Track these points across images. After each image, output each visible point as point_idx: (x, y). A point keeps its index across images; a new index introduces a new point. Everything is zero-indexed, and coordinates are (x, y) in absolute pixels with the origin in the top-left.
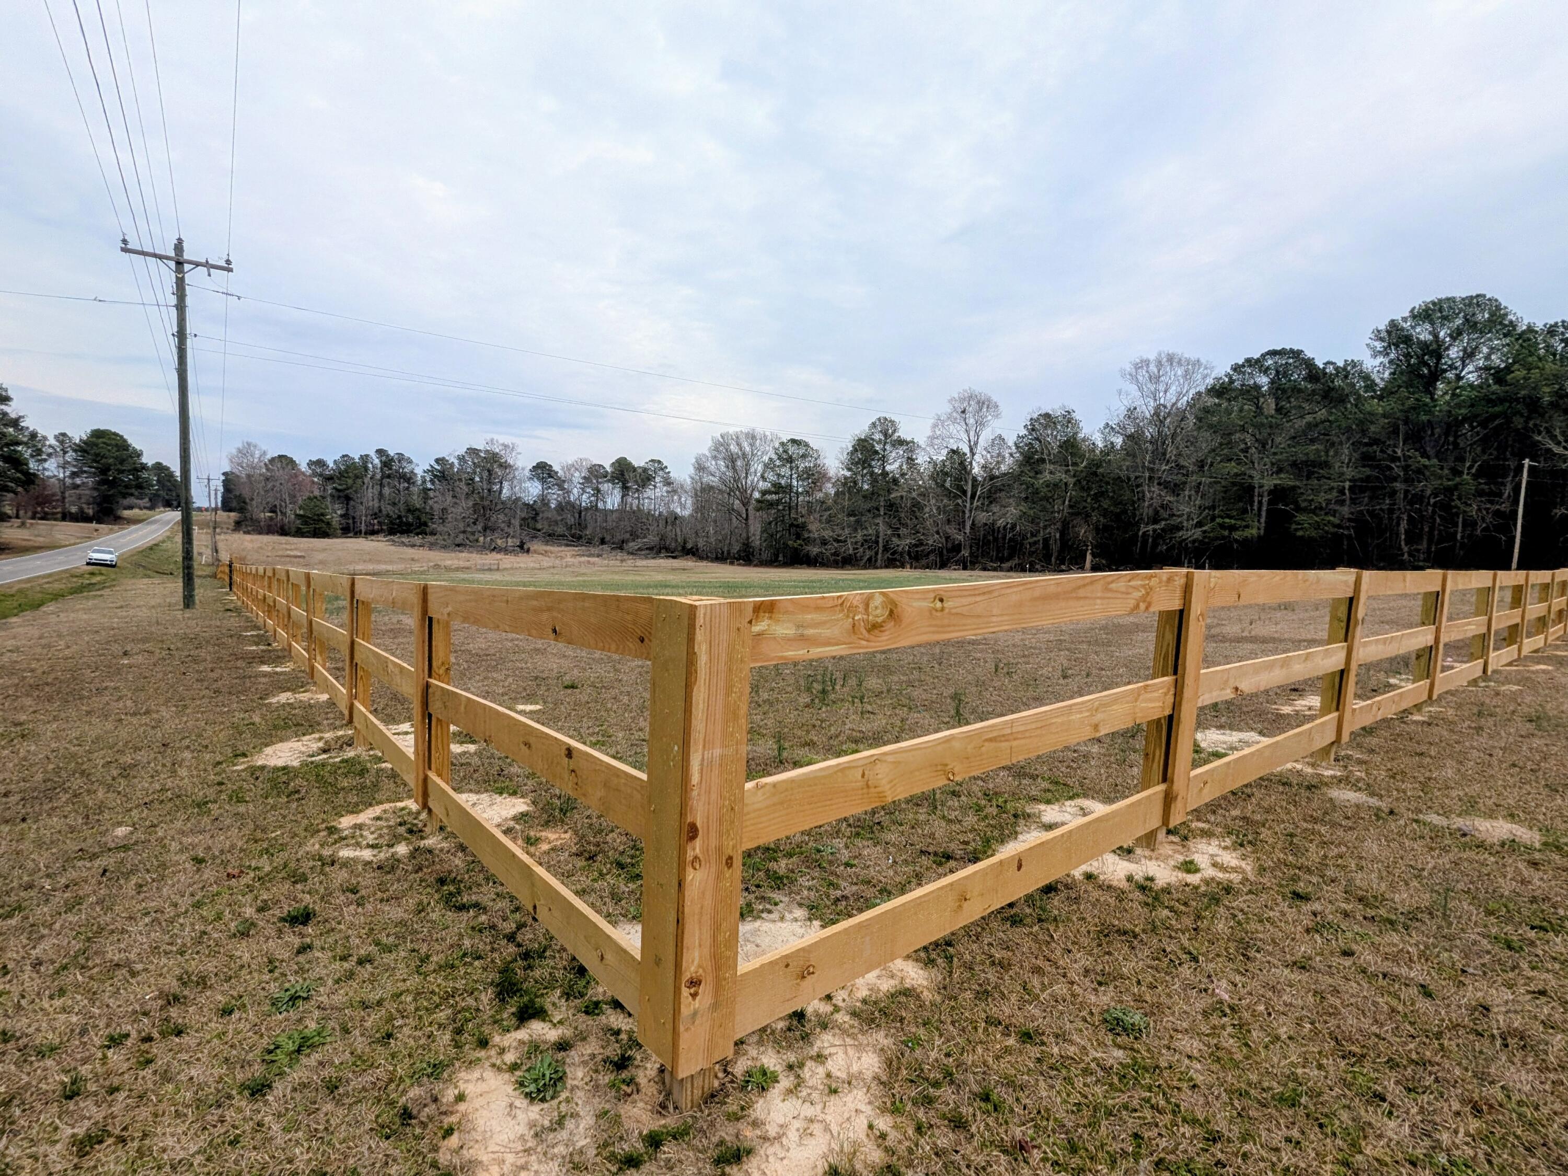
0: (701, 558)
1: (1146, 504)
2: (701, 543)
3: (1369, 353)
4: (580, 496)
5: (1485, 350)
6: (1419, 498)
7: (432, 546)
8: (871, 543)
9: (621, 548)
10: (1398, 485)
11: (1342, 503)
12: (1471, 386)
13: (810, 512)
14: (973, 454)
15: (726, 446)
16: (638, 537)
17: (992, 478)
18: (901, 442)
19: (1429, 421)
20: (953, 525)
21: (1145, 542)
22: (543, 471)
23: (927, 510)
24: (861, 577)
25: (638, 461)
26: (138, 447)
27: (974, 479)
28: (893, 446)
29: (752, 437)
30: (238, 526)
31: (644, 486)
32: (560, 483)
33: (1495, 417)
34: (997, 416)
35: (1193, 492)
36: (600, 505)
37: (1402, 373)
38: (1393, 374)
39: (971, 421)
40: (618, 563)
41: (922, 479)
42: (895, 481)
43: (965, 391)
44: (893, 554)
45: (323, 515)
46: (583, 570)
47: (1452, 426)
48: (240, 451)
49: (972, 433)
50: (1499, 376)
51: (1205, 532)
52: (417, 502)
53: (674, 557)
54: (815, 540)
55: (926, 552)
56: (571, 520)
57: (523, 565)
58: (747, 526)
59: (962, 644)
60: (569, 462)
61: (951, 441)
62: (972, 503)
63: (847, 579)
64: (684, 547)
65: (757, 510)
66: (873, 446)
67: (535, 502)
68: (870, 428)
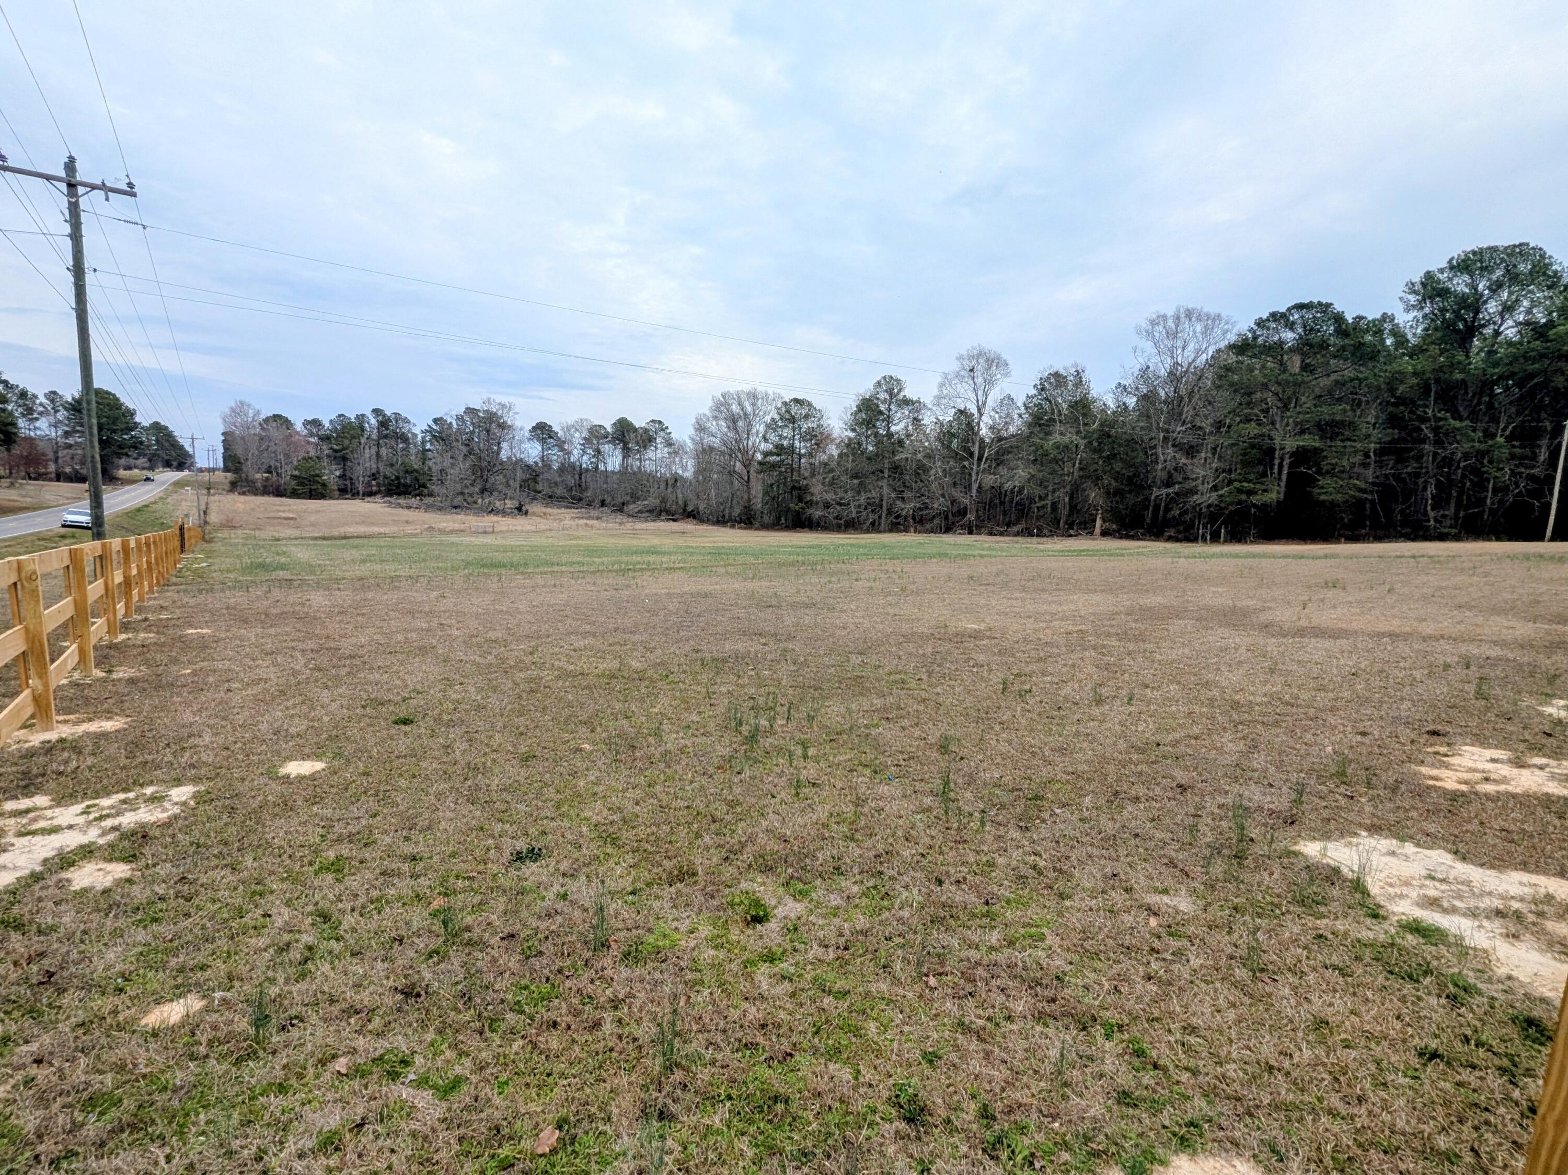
0: (702, 521)
1: (1160, 466)
2: (702, 507)
3: (1401, 306)
4: (580, 456)
5: (1526, 303)
6: (1448, 461)
7: (429, 508)
8: (875, 506)
9: (621, 511)
10: (1427, 447)
11: (1365, 465)
12: (1510, 344)
13: (813, 475)
14: (981, 415)
15: (726, 404)
16: (639, 499)
17: (1000, 439)
18: (906, 402)
19: (1463, 380)
20: (959, 488)
21: (1157, 507)
22: (542, 431)
23: (932, 472)
24: (863, 542)
25: (639, 422)
26: (131, 407)
27: (982, 440)
28: (899, 406)
29: (753, 396)
30: (233, 486)
31: (645, 447)
32: (560, 444)
33: (1532, 376)
34: (1006, 375)
35: (1209, 455)
36: (601, 467)
37: (1436, 329)
38: (1426, 329)
39: (980, 380)
40: (617, 526)
41: (928, 440)
42: (900, 442)
43: (974, 347)
44: (897, 517)
45: (317, 475)
46: (581, 533)
47: (1486, 385)
48: (233, 410)
49: (980, 393)
50: (1539, 331)
51: (1221, 496)
52: (415, 463)
53: (674, 520)
54: (817, 503)
55: (931, 516)
56: (571, 481)
57: (519, 528)
58: (749, 488)
59: (960, 638)
60: (570, 423)
61: (959, 400)
62: (979, 466)
63: (847, 544)
64: (684, 510)
65: (759, 472)
66: (878, 406)
67: (536, 463)
68: (875, 387)
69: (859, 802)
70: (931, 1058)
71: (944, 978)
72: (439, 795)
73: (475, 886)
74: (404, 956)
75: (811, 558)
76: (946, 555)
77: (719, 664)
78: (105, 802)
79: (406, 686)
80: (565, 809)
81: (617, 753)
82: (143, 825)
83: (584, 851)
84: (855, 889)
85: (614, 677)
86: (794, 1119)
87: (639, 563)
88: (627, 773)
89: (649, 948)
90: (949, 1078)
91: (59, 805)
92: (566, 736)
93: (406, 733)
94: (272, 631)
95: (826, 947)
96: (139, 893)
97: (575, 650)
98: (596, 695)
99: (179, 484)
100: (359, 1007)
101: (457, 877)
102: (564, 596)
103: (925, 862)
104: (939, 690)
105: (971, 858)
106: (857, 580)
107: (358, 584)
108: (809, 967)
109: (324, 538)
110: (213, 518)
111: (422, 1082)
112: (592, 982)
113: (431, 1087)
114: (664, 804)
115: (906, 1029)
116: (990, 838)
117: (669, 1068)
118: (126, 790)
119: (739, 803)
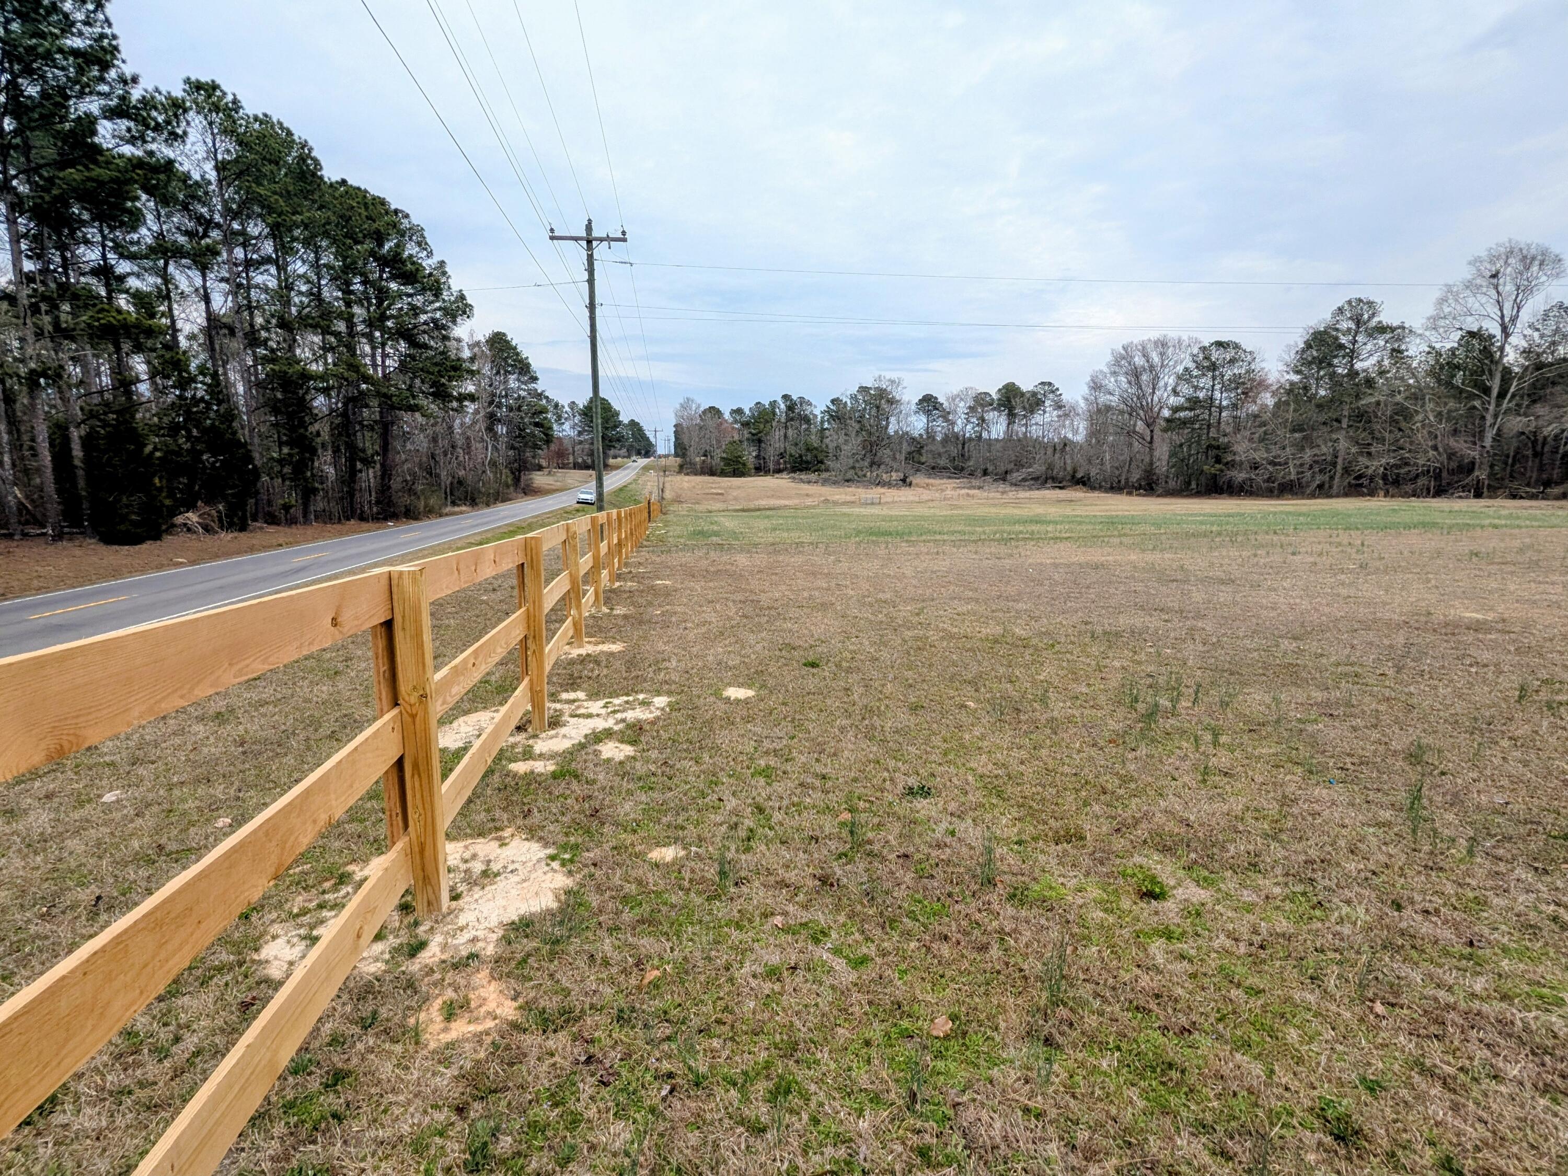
0: (1093, 488)
2: (1093, 474)
4: (964, 426)
7: (825, 482)
8: (1326, 466)
9: (1004, 480)
13: (1237, 429)
14: (1507, 335)
15: (1129, 358)
16: (1023, 466)
17: (1539, 366)
18: (1382, 329)
20: (1463, 436)
22: (929, 404)
23: (1419, 417)
24: (1304, 509)
25: (1027, 385)
26: (618, 409)
27: (1507, 371)
28: (1370, 335)
29: (1162, 344)
30: (681, 469)
31: (1032, 412)
32: (945, 415)
34: (1557, 275)
36: (985, 435)
39: (1508, 288)
40: (998, 495)
41: (1414, 376)
42: (1369, 382)
43: (1500, 245)
44: (1358, 478)
45: (740, 456)
46: (962, 502)
48: (682, 405)
49: (1508, 305)
52: (815, 441)
53: (1061, 488)
54: (1241, 463)
55: (1412, 475)
56: (954, 452)
57: (903, 499)
58: (1151, 449)
59: (1452, 628)
60: (955, 393)
61: (1470, 319)
62: (1498, 405)
63: (1281, 512)
64: (1073, 477)
65: (1165, 430)
66: (1337, 338)
67: (921, 435)
68: (1334, 315)
69: (1286, 801)
70: (1373, 1087)
71: (1397, 1010)
72: (842, 729)
73: (874, 809)
74: (820, 853)
75: (1229, 527)
76: (1435, 525)
77: (1112, 638)
78: (617, 701)
79: (812, 636)
80: (951, 757)
81: (1002, 714)
82: (639, 721)
83: (970, 796)
84: (1277, 890)
85: (996, 641)
86: (1191, 1091)
87: (1021, 532)
88: (1012, 733)
89: (1035, 895)
90: (1398, 1113)
91: (590, 699)
92: (952, 693)
93: (813, 675)
94: (711, 584)
95: (1236, 940)
96: (640, 768)
97: (958, 614)
98: (980, 658)
99: (646, 468)
100: (788, 882)
101: (859, 799)
102: (947, 563)
103: (1376, 881)
104: (1412, 689)
105: (1450, 889)
106: (1294, 554)
107: (771, 549)
108: (1213, 955)
109: (743, 510)
110: (668, 495)
111: (837, 951)
112: (980, 911)
113: (845, 957)
114: (1050, 768)
115: (1339, 1048)
116: (1480, 873)
117: (1056, 1002)
118: (627, 695)
119: (1132, 779)
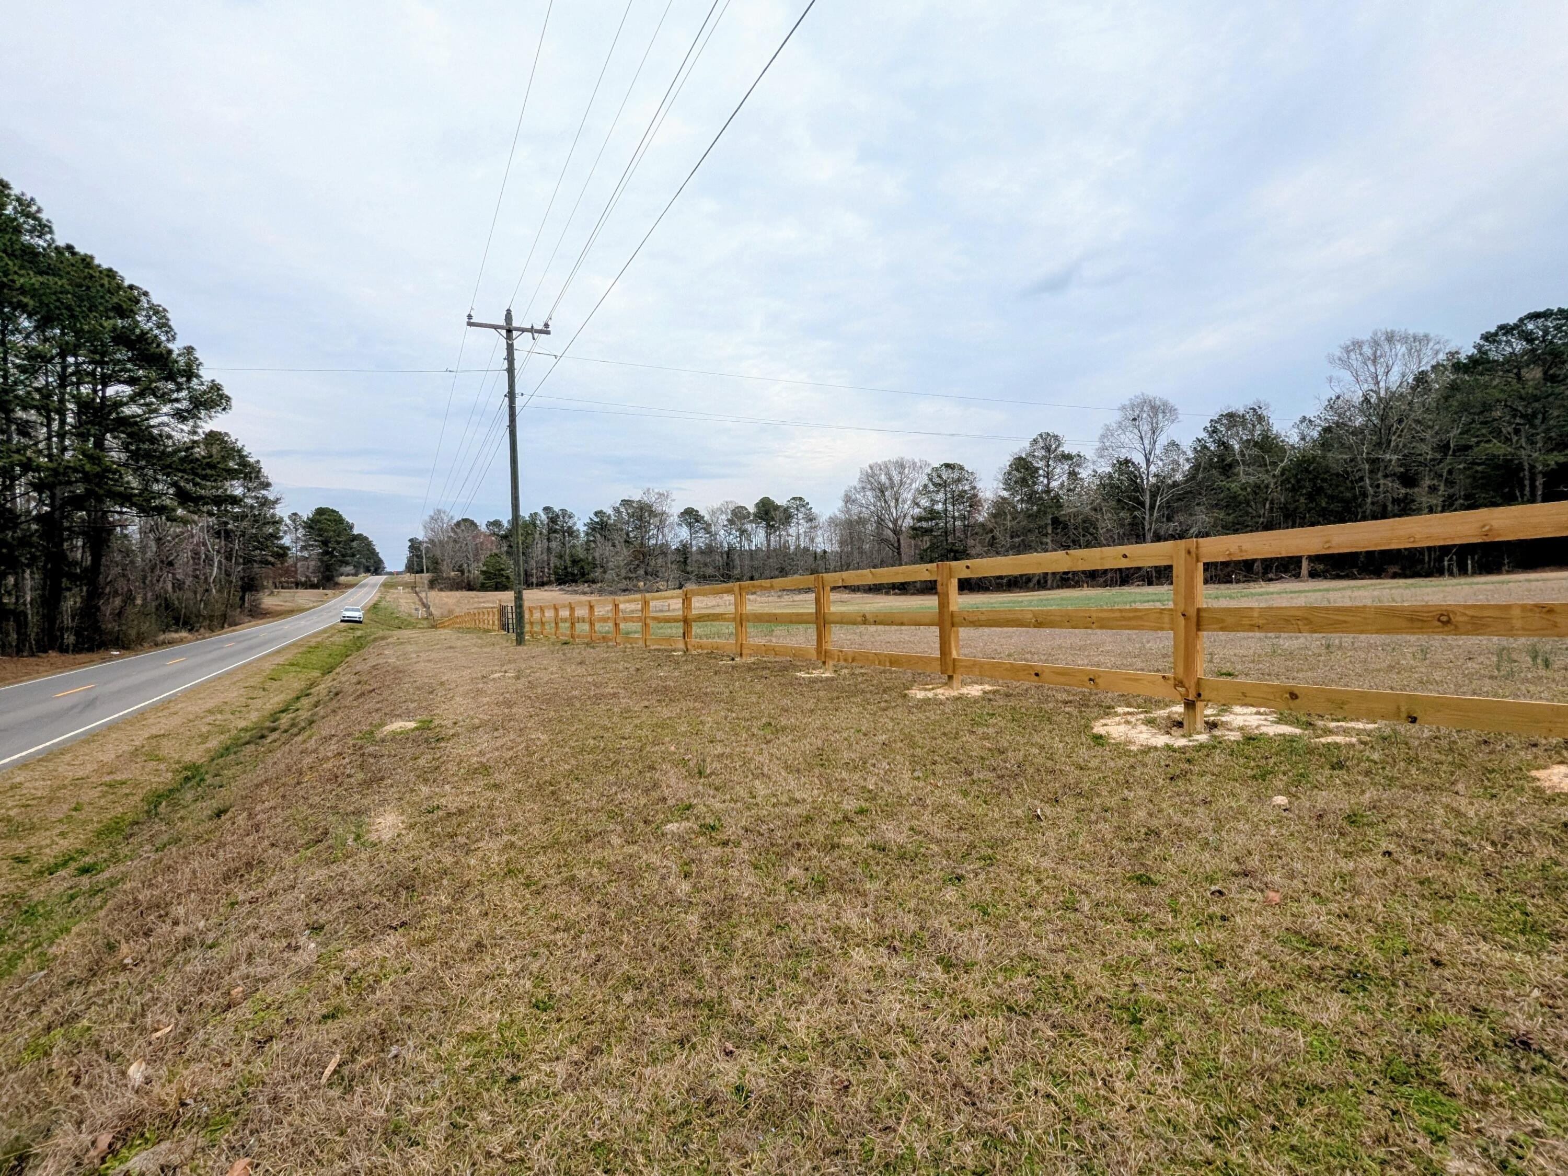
0: (854, 590)
1: (1370, 500)
4: (726, 538)
13: (969, 536)
14: (1148, 464)
15: (874, 475)
17: (1169, 487)
18: (1067, 457)
20: (1132, 539)
22: (691, 516)
23: (1101, 525)
25: (781, 500)
26: (350, 522)
27: (1153, 489)
28: (1057, 461)
29: (901, 466)
30: (433, 585)
31: (787, 524)
32: (707, 528)
34: (1174, 421)
36: (747, 545)
39: (1146, 428)
41: (1087, 494)
43: (1136, 397)
45: (501, 570)
48: (432, 518)
49: (1147, 441)
52: (581, 554)
56: (720, 560)
58: (901, 554)
60: (715, 506)
61: (1121, 450)
62: (1151, 515)
65: (910, 538)
66: (1034, 463)
67: (685, 546)
68: (1032, 445)
